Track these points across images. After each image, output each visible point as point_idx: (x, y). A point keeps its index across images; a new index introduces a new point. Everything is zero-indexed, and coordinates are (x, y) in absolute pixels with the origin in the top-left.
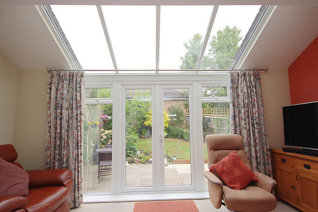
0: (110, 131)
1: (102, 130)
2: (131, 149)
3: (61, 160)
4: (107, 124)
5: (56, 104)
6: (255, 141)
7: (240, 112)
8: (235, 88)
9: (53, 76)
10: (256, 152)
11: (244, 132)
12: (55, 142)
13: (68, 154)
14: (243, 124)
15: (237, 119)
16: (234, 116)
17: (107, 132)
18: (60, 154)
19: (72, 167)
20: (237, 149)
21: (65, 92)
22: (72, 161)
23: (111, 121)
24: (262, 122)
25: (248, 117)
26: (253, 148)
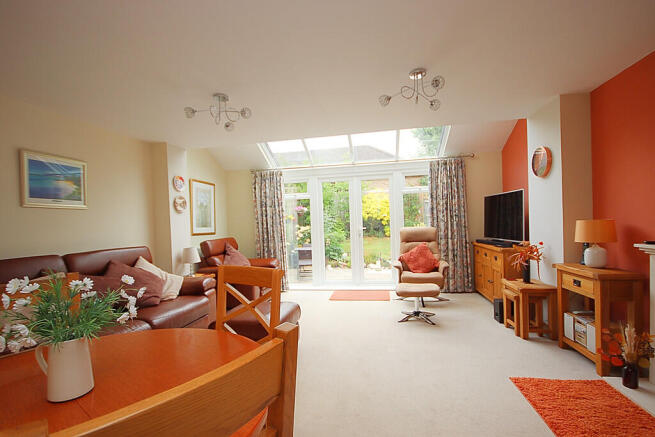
0: (307, 227)
1: (298, 226)
2: (335, 251)
3: (269, 251)
4: (303, 219)
5: (261, 202)
6: (452, 233)
7: (438, 204)
8: (434, 179)
9: (256, 176)
10: (453, 244)
11: (442, 224)
12: (263, 236)
13: (274, 246)
14: (441, 216)
15: (435, 212)
16: (432, 209)
17: (303, 228)
18: (268, 247)
19: (279, 257)
20: (429, 241)
21: (268, 191)
22: (278, 253)
23: (308, 214)
24: (462, 214)
25: (447, 209)
26: (450, 241)
